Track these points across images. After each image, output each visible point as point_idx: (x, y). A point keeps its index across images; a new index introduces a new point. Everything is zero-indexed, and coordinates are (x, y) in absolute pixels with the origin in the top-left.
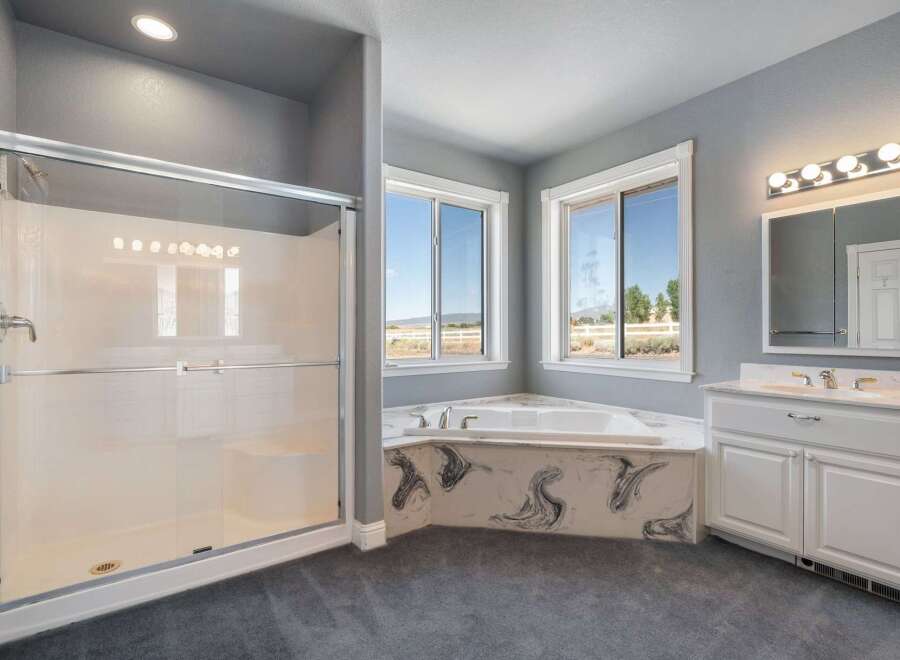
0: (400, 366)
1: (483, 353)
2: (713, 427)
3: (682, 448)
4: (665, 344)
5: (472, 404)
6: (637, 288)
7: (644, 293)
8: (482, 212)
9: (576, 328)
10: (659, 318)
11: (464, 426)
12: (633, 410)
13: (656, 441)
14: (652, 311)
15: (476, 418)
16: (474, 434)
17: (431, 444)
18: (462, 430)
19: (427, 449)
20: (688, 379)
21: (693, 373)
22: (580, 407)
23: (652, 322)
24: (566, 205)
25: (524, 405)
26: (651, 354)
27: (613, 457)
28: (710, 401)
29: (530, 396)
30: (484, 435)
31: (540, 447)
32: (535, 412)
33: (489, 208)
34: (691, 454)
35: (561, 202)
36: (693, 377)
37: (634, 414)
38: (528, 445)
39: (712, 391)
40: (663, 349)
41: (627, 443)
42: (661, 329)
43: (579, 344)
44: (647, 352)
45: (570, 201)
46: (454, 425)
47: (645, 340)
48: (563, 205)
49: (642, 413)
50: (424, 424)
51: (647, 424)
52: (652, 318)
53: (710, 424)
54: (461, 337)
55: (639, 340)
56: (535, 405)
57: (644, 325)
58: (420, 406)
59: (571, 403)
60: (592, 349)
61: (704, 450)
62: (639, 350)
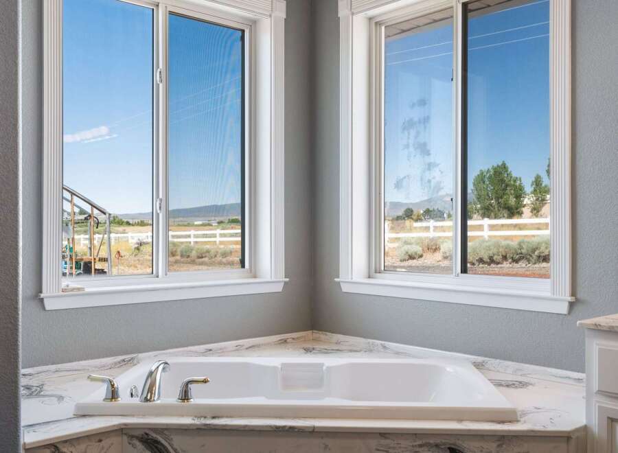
0: (88, 290)
1: (243, 266)
2: (600, 392)
3: (551, 428)
4: (543, 248)
5: (222, 352)
6: (504, 167)
7: (514, 175)
8: (243, 31)
9: (418, 224)
10: (536, 211)
11: (185, 396)
12: (480, 359)
13: (508, 416)
14: (526, 201)
15: (205, 381)
16: (201, 411)
17: (122, 431)
18: (180, 403)
19: (115, 440)
20: (563, 309)
21: (570, 299)
22: (398, 353)
23: (526, 218)
24: (378, 24)
25: (307, 350)
26: (522, 264)
27: (437, 446)
28: (595, 347)
29: (322, 336)
30: (217, 412)
31: (313, 432)
32: (322, 365)
33: (253, 24)
34: (565, 437)
35: (370, 19)
36: (571, 305)
37: (478, 366)
38: (291, 430)
39: (598, 330)
40: (539, 257)
41: (460, 420)
42: (539, 227)
43: (417, 249)
44: (516, 261)
45: (384, 18)
46: (167, 396)
47: (514, 244)
48: (375, 23)
49: (492, 362)
50: (113, 394)
51: (499, 384)
52: (526, 211)
53: (595, 387)
54: (218, 239)
55: (504, 243)
56: (326, 352)
57: (515, 221)
58: (127, 357)
59: (384, 347)
60: (438, 256)
61: (585, 429)
62: (505, 258)
